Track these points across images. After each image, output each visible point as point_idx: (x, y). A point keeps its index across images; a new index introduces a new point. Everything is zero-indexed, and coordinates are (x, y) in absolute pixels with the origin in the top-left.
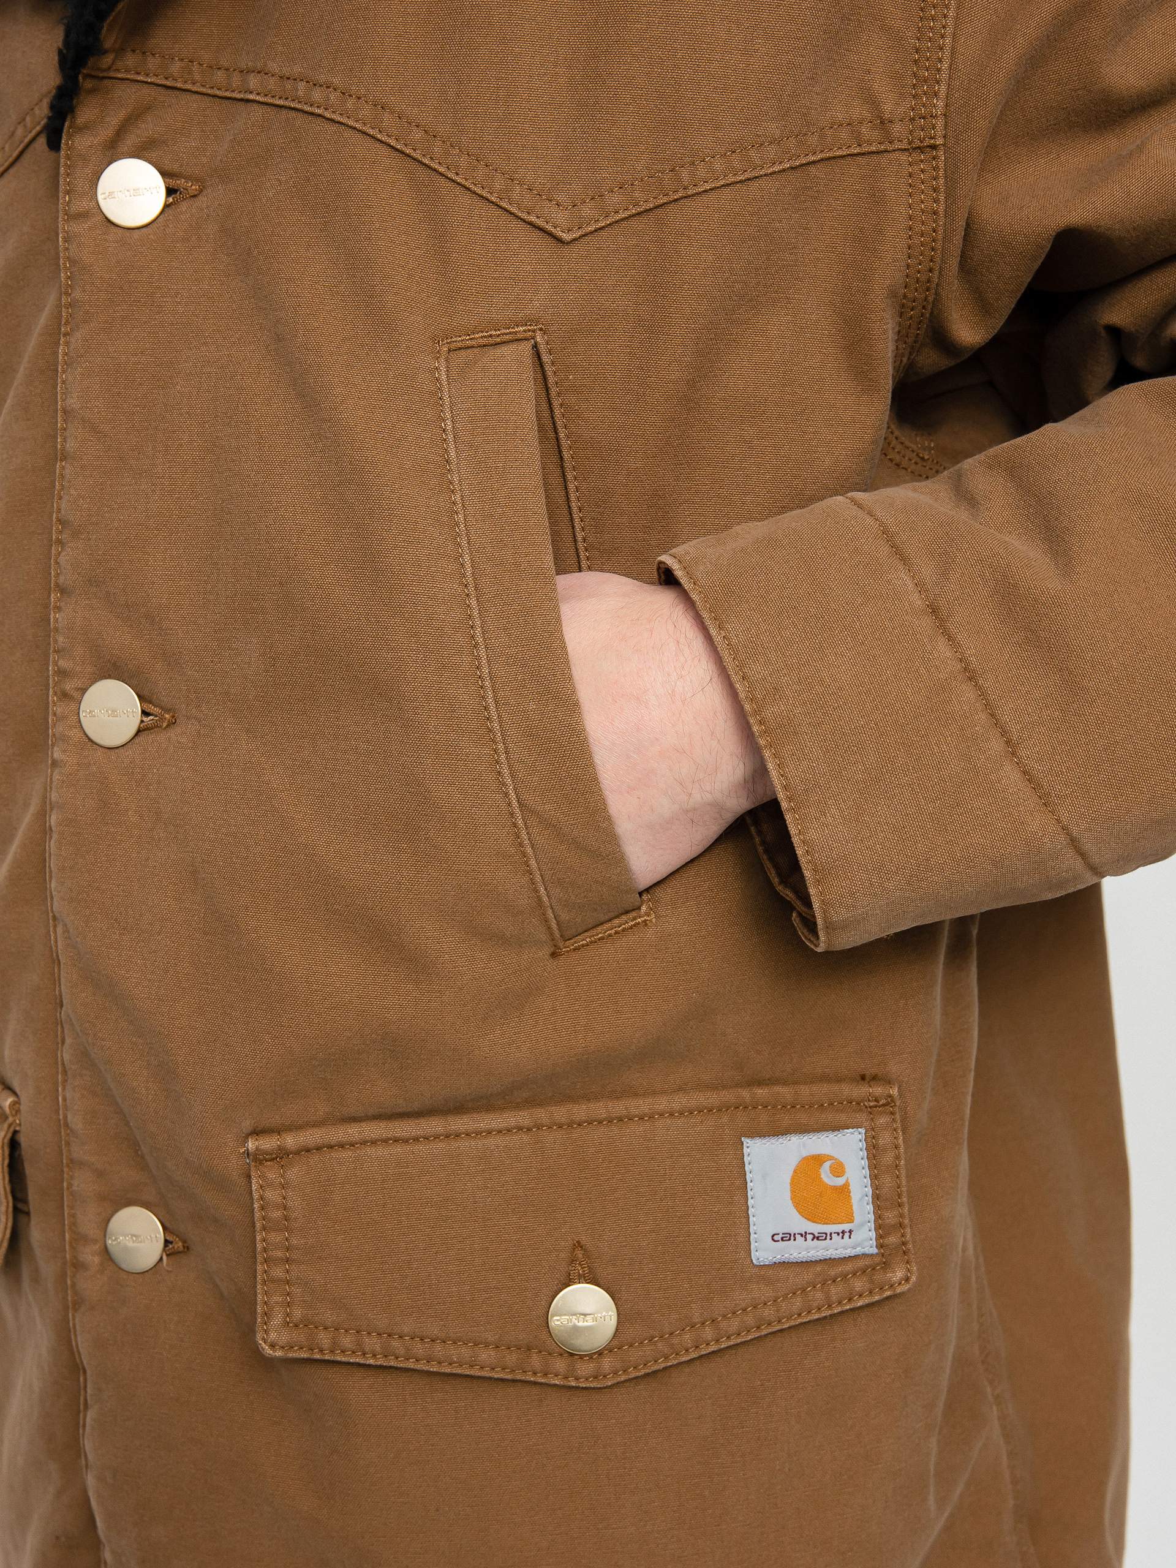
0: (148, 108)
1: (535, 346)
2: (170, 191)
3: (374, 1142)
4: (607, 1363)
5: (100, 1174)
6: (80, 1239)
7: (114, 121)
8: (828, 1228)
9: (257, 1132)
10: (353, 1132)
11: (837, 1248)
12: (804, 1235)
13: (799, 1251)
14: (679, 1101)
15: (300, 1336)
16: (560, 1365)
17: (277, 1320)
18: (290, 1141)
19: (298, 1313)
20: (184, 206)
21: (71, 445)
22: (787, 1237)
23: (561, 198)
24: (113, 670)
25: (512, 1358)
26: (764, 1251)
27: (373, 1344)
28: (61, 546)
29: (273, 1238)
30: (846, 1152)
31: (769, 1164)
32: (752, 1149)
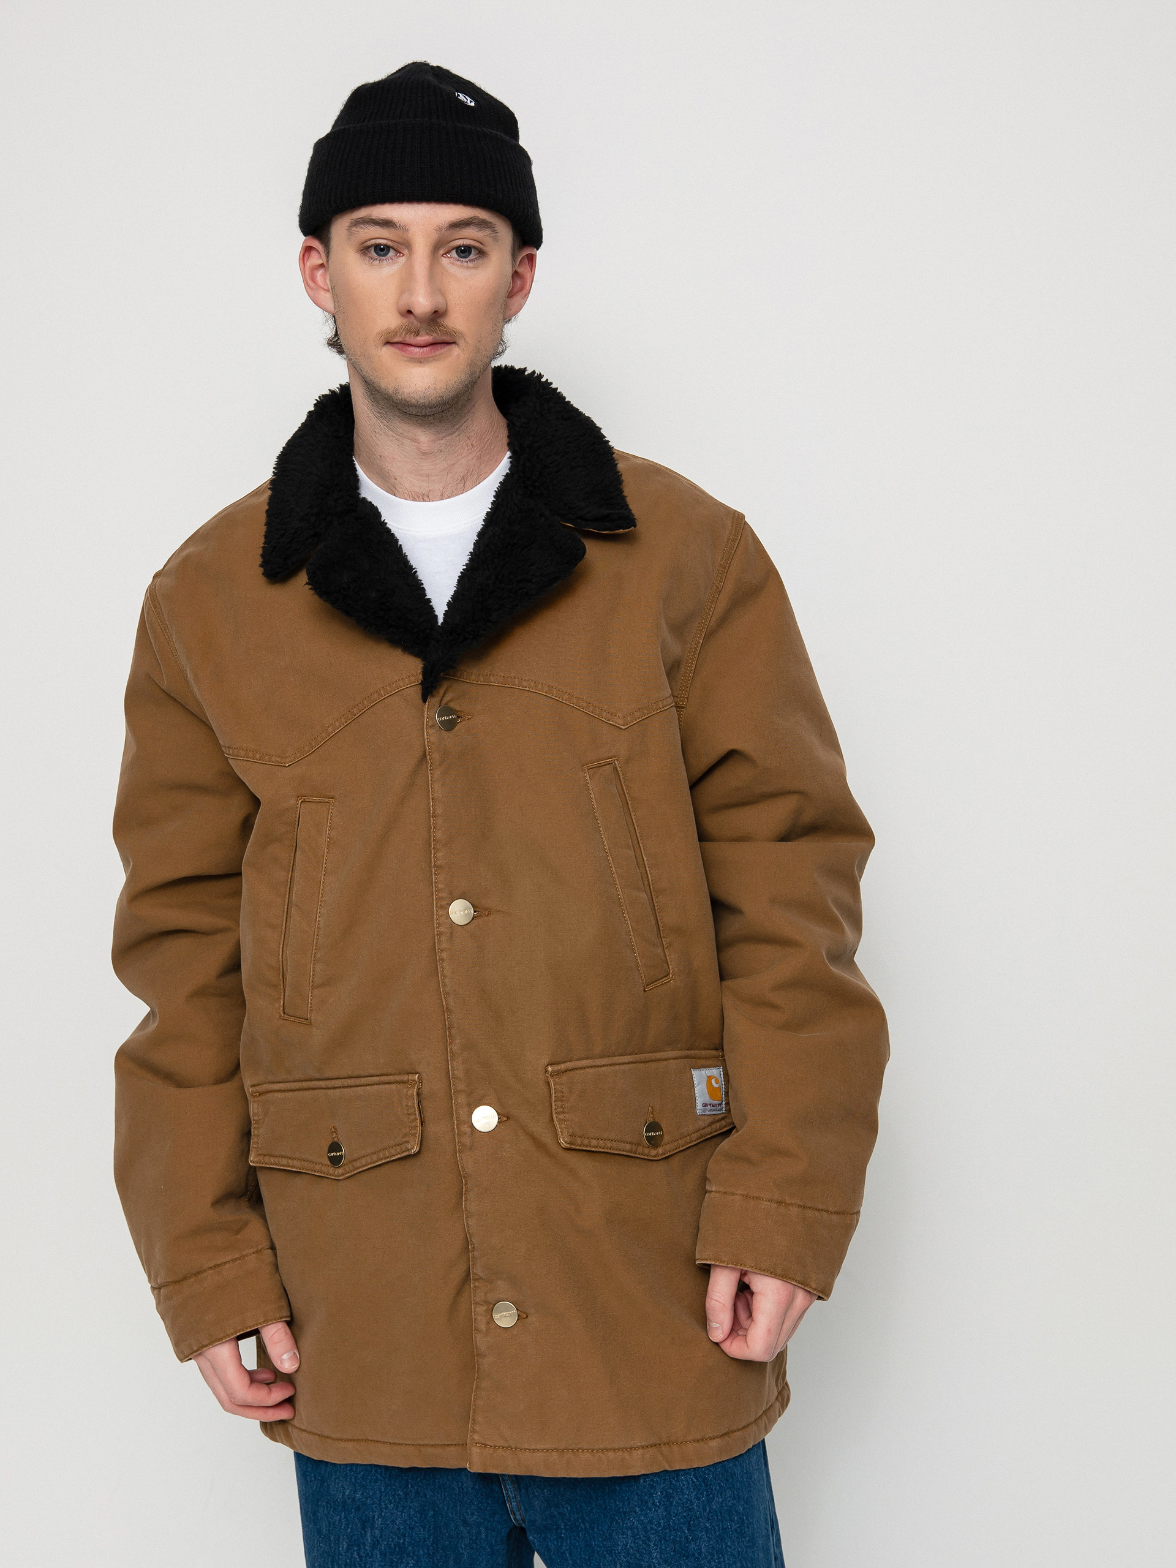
1: (616, 767)
3: (588, 1067)
4: (660, 1150)
5: (468, 1094)
6: (460, 1123)
8: (716, 1103)
11: (718, 1110)
12: (709, 1104)
13: (707, 1111)
14: (674, 1054)
15: (572, 1140)
16: (646, 1151)
22: (705, 1105)
23: (618, 715)
24: (462, 894)
25: (634, 1148)
26: (699, 1110)
27: (594, 1142)
28: (437, 850)
29: (559, 1104)
30: (717, 1072)
31: (699, 1077)
32: (695, 1074)
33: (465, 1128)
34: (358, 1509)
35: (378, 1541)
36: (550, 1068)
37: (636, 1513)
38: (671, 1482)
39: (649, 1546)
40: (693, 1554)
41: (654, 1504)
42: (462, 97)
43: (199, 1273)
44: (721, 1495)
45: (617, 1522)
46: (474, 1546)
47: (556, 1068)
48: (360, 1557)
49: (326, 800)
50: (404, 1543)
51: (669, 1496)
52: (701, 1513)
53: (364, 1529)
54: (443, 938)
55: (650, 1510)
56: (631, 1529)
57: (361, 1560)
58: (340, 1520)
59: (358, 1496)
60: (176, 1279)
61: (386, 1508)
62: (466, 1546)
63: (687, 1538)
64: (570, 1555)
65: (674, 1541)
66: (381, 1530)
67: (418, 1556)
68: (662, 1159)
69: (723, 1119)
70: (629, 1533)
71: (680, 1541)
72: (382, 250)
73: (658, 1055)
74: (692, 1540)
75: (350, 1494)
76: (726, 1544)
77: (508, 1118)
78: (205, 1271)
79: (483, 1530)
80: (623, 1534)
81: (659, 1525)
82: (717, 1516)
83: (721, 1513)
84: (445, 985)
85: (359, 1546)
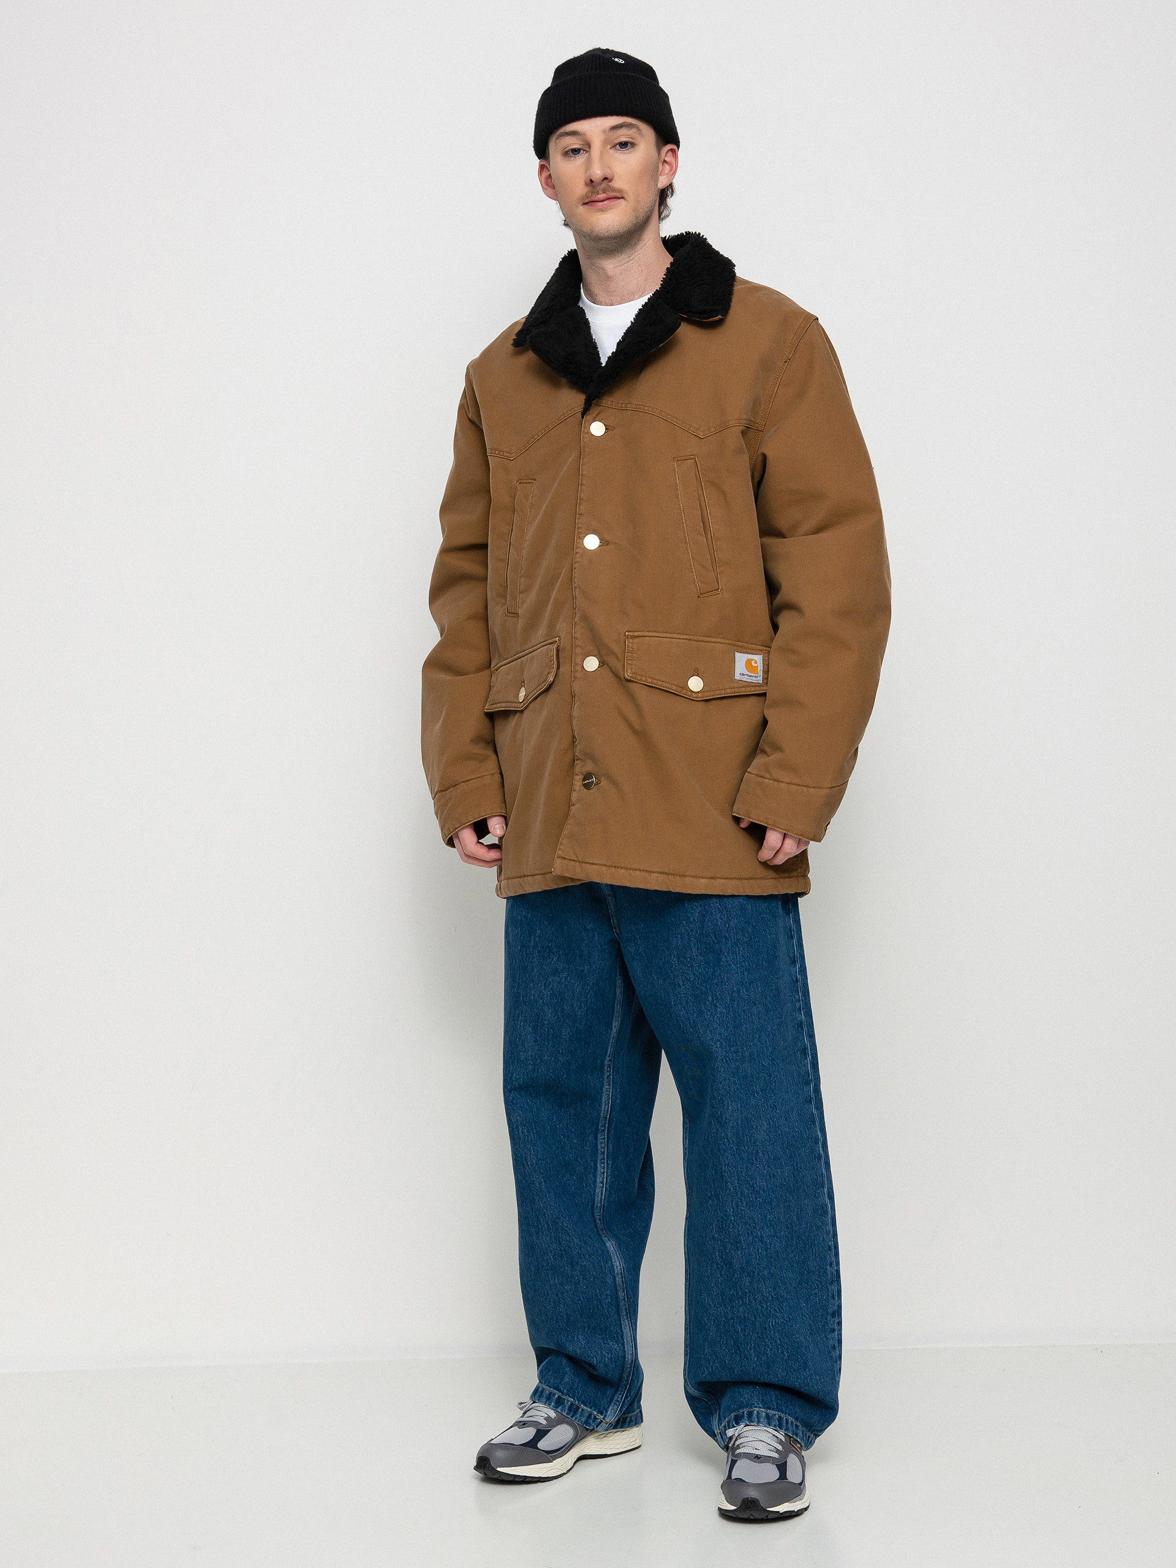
0: (602, 411)
1: (696, 460)
2: (606, 429)
3: (654, 637)
4: (700, 695)
5: (583, 648)
6: (576, 664)
7: (596, 413)
8: (753, 675)
9: (628, 631)
10: (650, 634)
11: (754, 680)
12: (747, 675)
13: (745, 678)
14: (722, 641)
15: (633, 675)
16: (689, 693)
17: (629, 671)
18: (636, 634)
19: (634, 671)
20: (610, 432)
21: (584, 482)
22: (743, 675)
23: (701, 429)
24: (594, 532)
25: (679, 689)
26: (737, 677)
27: (649, 680)
28: (580, 504)
29: (629, 654)
30: (758, 659)
31: (741, 659)
32: (737, 655)
33: (579, 668)
34: (528, 924)
35: (537, 944)
36: (627, 633)
37: (683, 924)
38: (704, 907)
39: (690, 944)
40: (717, 952)
41: (694, 920)
42: (616, 60)
43: (456, 785)
44: (737, 918)
45: (672, 930)
46: (591, 945)
47: (631, 634)
48: (526, 954)
49: (531, 481)
50: (551, 946)
51: (703, 916)
52: (722, 927)
53: (530, 936)
54: (577, 555)
55: (692, 924)
56: (681, 934)
57: (527, 956)
58: (518, 932)
59: (529, 916)
60: (444, 789)
61: (544, 924)
62: (585, 944)
63: (714, 941)
64: (645, 954)
65: (706, 943)
66: (539, 937)
67: (559, 955)
68: (701, 701)
69: (758, 686)
70: (679, 936)
71: (709, 943)
72: (576, 151)
73: (709, 639)
74: (717, 943)
75: (525, 915)
76: (739, 948)
77: (604, 664)
78: (459, 784)
79: (596, 933)
80: (676, 937)
81: (697, 932)
82: (733, 930)
83: (736, 929)
84: (575, 583)
85: (526, 947)
